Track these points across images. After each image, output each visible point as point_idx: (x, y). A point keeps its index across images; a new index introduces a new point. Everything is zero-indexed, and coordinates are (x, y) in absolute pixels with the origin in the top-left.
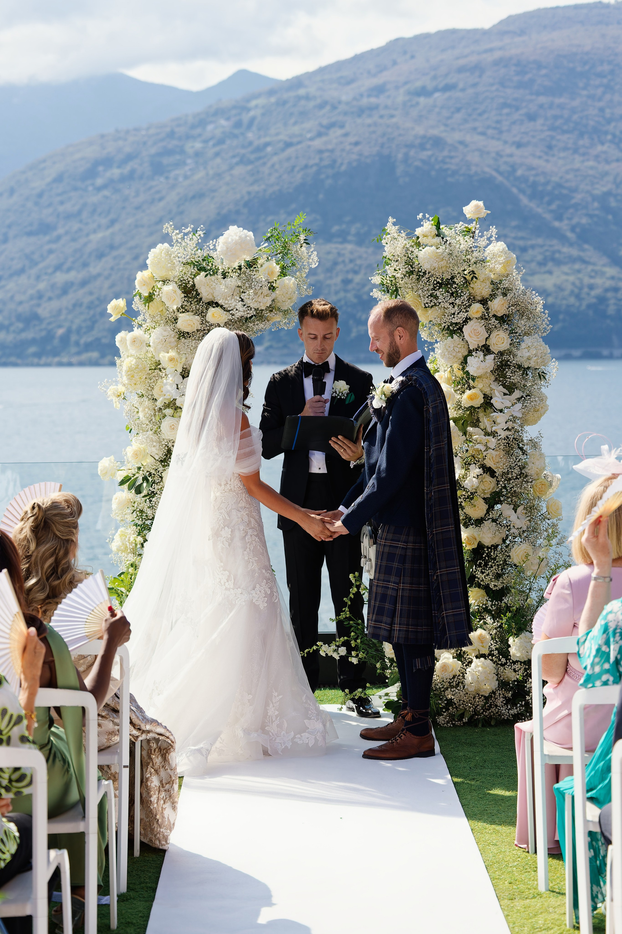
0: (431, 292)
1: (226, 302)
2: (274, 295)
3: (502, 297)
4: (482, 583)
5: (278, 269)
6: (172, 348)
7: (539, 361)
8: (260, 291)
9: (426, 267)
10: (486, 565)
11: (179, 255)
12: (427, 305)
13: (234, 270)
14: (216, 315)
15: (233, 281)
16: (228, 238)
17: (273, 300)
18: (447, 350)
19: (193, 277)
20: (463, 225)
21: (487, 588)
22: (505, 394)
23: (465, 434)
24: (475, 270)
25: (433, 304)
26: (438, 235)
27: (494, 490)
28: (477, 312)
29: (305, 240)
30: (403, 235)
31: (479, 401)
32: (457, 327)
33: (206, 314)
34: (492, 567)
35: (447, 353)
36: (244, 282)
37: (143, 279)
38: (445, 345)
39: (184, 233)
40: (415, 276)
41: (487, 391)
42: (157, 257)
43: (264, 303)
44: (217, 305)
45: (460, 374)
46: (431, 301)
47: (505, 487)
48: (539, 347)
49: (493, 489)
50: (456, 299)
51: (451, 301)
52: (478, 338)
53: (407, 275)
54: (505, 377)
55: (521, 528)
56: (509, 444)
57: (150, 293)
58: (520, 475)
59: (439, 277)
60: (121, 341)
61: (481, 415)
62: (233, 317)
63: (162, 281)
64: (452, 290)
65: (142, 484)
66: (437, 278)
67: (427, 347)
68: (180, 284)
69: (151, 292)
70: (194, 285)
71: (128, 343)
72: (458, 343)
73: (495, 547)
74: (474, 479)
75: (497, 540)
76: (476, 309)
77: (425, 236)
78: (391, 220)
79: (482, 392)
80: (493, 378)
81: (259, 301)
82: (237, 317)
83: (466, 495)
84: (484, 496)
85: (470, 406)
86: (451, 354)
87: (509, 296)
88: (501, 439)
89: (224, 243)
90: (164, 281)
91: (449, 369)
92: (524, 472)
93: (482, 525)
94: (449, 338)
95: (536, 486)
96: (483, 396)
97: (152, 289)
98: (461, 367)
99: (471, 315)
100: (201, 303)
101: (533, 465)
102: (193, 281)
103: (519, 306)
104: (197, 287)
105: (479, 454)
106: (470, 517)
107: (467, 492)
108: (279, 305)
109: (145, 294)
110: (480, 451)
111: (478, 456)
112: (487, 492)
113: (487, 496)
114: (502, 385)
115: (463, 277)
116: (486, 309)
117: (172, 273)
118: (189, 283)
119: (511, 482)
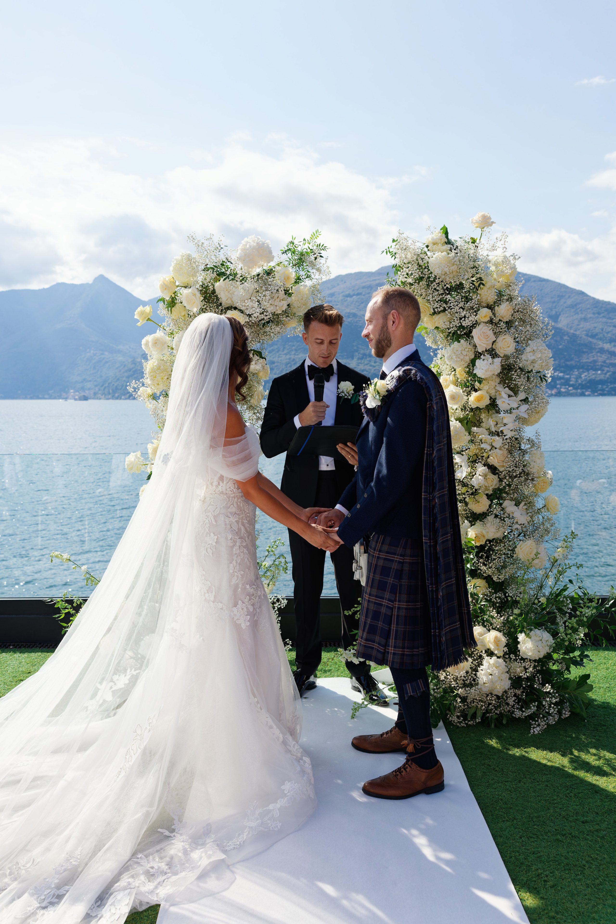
0: (441, 297)
1: (244, 304)
2: (289, 300)
3: (507, 303)
4: (484, 575)
5: (293, 275)
7: (543, 364)
8: (277, 295)
9: (436, 271)
10: (488, 557)
11: (199, 260)
12: (436, 310)
13: (253, 277)
15: (250, 285)
16: (246, 245)
17: (288, 305)
18: (455, 353)
19: (212, 282)
21: (488, 579)
22: (509, 396)
23: (470, 434)
24: (483, 277)
25: (442, 309)
26: (446, 244)
27: (496, 487)
28: (486, 317)
29: (319, 252)
31: (485, 403)
32: (465, 331)
34: (495, 559)
35: (454, 357)
36: (261, 285)
37: (164, 283)
38: (453, 349)
40: (424, 283)
41: (493, 393)
42: (179, 264)
43: (281, 306)
44: (235, 308)
45: (466, 376)
46: (440, 306)
47: (509, 485)
48: (544, 352)
49: (496, 485)
51: (461, 304)
52: (487, 341)
53: (417, 281)
54: (511, 379)
55: (524, 524)
57: (173, 298)
58: (524, 473)
59: (448, 283)
60: (146, 344)
61: (483, 416)
62: (250, 319)
63: (184, 287)
64: (461, 295)
67: (432, 352)
68: (200, 289)
69: (173, 296)
70: (214, 292)
71: (151, 345)
72: (465, 347)
73: (498, 541)
74: (480, 477)
75: (499, 535)
76: (484, 314)
77: (434, 244)
79: (488, 393)
80: (498, 380)
81: (275, 304)
82: (253, 319)
83: (471, 492)
84: (487, 492)
85: (475, 406)
86: (459, 358)
87: (515, 302)
88: (506, 439)
89: (243, 250)
90: (186, 287)
91: (453, 373)
92: (526, 470)
93: (485, 520)
94: (456, 342)
95: (539, 484)
96: (489, 398)
97: (174, 293)
98: (468, 369)
99: (480, 318)
100: (220, 308)
101: (535, 464)
102: (214, 286)
103: (522, 312)
104: (217, 292)
105: (483, 453)
106: (473, 512)
107: (472, 489)
108: (294, 310)
109: (168, 298)
110: (485, 450)
111: (482, 455)
112: (491, 488)
113: (490, 492)
114: (507, 387)
115: (471, 283)
116: (494, 314)
117: (193, 279)
118: (209, 289)
119: (516, 479)
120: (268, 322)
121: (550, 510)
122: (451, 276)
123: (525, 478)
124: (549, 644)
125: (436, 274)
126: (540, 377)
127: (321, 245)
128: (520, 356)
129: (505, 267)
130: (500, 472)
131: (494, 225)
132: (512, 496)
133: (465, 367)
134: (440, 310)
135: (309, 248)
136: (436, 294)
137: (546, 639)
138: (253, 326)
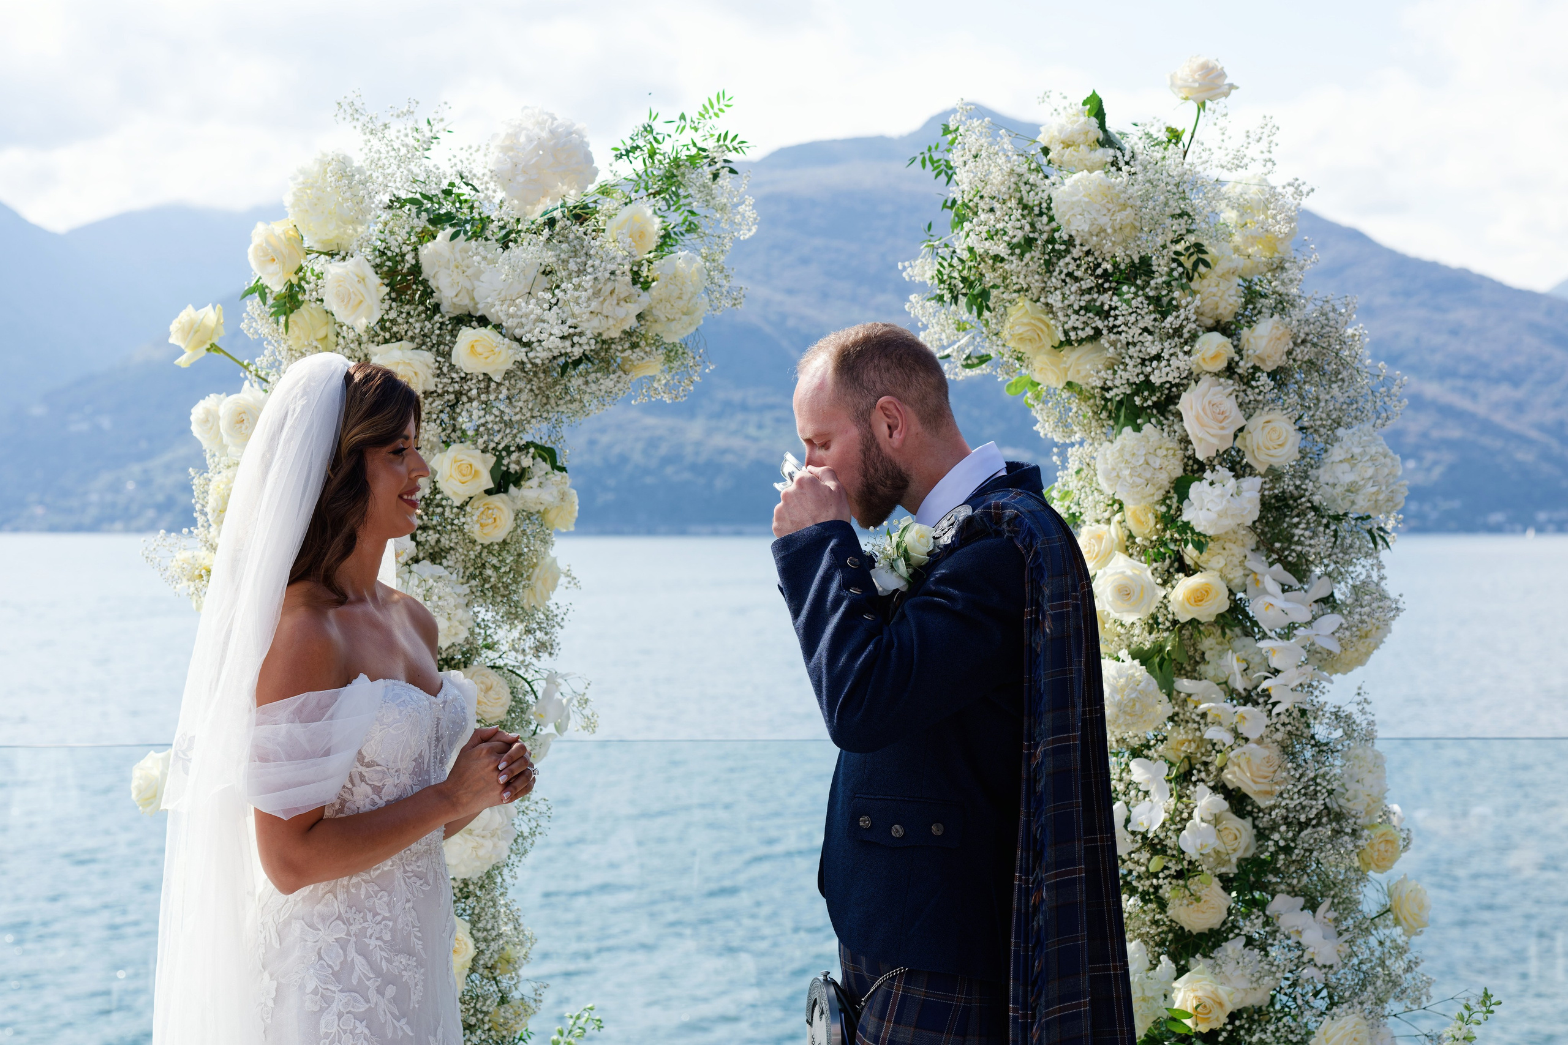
0: (1086, 297)
1: (512, 310)
2: (645, 300)
3: (1273, 318)
5: (653, 226)
8: (609, 286)
9: (1075, 227)
12: (1073, 335)
13: (534, 227)
15: (530, 255)
16: (517, 136)
17: (640, 317)
18: (1127, 462)
19: (413, 241)
22: (1286, 588)
23: (1169, 695)
24: (1205, 243)
25: (1091, 332)
26: (1101, 145)
27: (1249, 855)
28: (1215, 357)
29: (725, 159)
30: (1006, 142)
31: (1215, 606)
32: (1154, 399)
33: (451, 349)
35: (1127, 472)
36: (563, 256)
37: (269, 243)
38: (1122, 449)
41: (1237, 576)
42: (312, 186)
43: (619, 319)
45: (1146, 527)
46: (1084, 323)
47: (1287, 850)
48: (1382, 459)
49: (1246, 849)
51: (1148, 321)
52: (1222, 428)
53: (1018, 251)
54: (1289, 539)
55: (1331, 967)
57: (292, 285)
58: (1327, 815)
59: (1108, 257)
60: (206, 421)
61: (1208, 644)
62: (531, 355)
63: (326, 254)
64: (1146, 294)
66: (1104, 259)
67: (1055, 453)
68: (378, 261)
69: (295, 280)
70: (416, 269)
71: (223, 424)
72: (1155, 443)
74: (1204, 825)
75: (1257, 998)
76: (1211, 349)
77: (1067, 145)
79: (1222, 580)
80: (1251, 540)
81: (605, 313)
82: (540, 355)
83: (1174, 867)
84: (1223, 870)
85: (1188, 618)
86: (1139, 476)
87: (1296, 314)
88: (1279, 714)
89: (505, 149)
90: (332, 255)
91: (1118, 517)
92: (1335, 806)
93: (1217, 953)
94: (1128, 430)
95: (1372, 846)
96: (1227, 593)
97: (296, 273)
98: (1164, 509)
99: (1201, 363)
100: (437, 318)
101: (1359, 786)
102: (417, 254)
103: (1314, 345)
104: (427, 272)
105: (1208, 753)
106: (1182, 928)
107: (1180, 861)
108: (658, 328)
109: (277, 287)
110: (1214, 745)
111: (1204, 759)
112: (1234, 860)
113: (1231, 870)
114: (1279, 560)
115: (1174, 260)
116: (1239, 351)
117: (355, 230)
118: (403, 261)
119: (1305, 832)
120: (577, 363)
121: (1403, 922)
122: (1118, 238)
123: (1333, 830)
125: (1073, 233)
126: (1370, 532)
127: (730, 137)
128: (1311, 472)
129: (1274, 217)
130: (1260, 810)
131: (1233, 92)
132: (1295, 882)
133: (1157, 502)
134: (1082, 334)
135: (695, 145)
136: (1073, 289)
138: (536, 374)
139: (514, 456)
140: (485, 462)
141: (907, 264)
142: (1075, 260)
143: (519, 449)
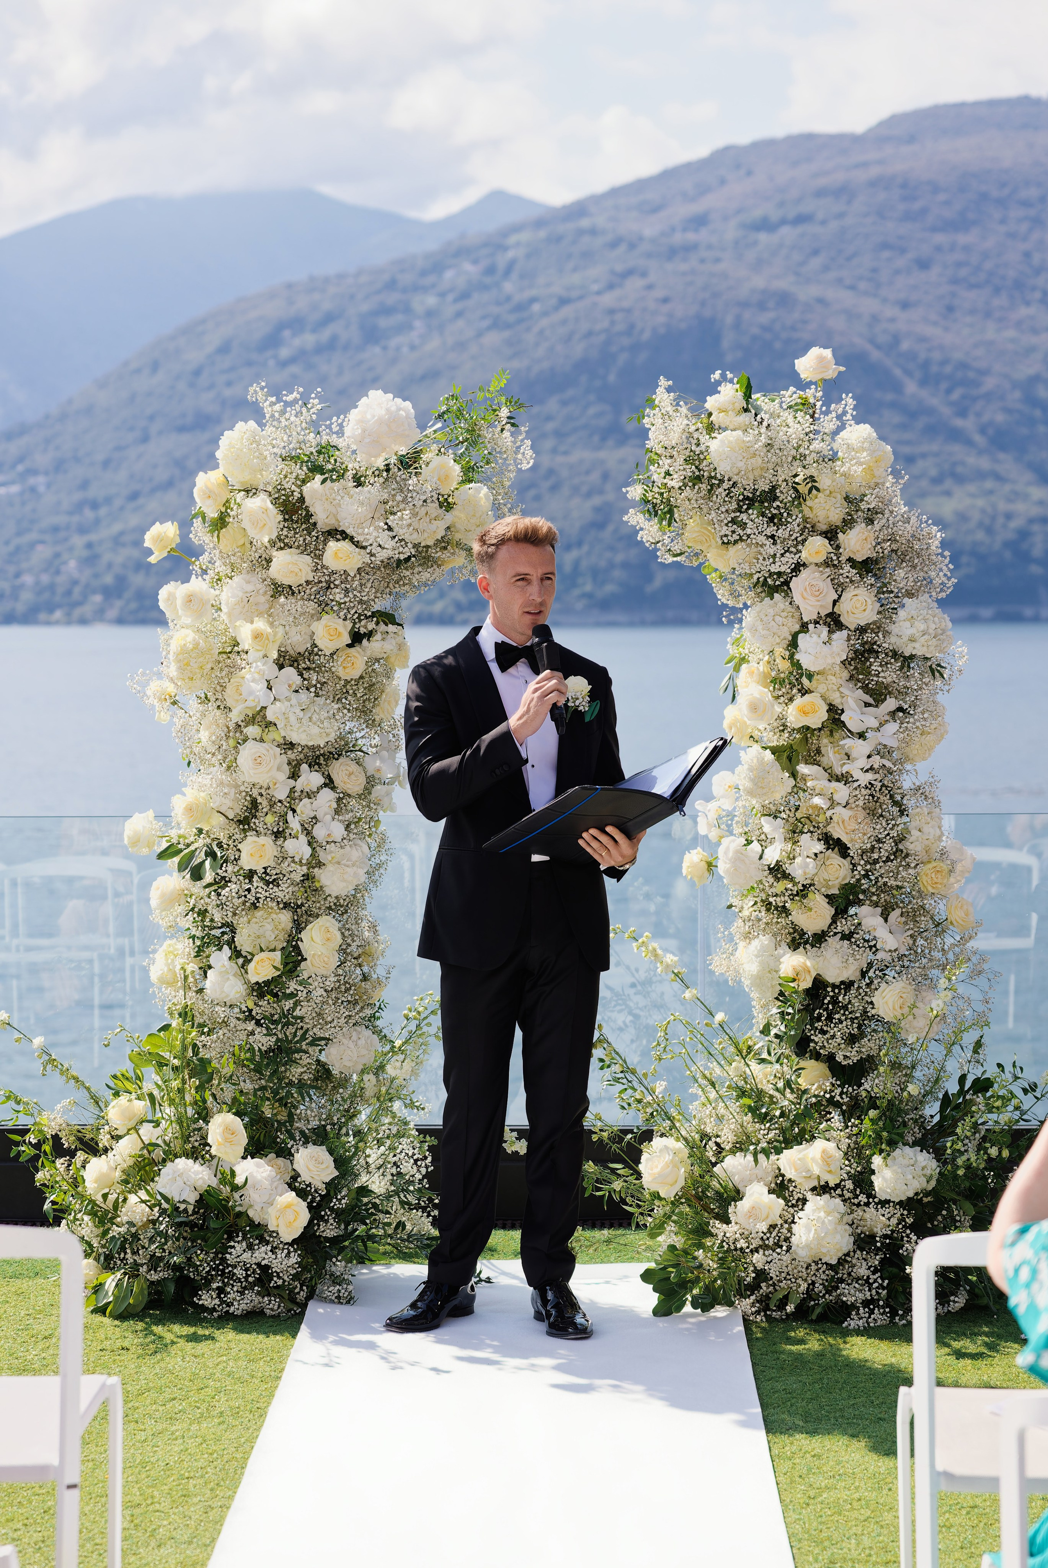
0: (733, 515)
1: (358, 530)
2: (449, 519)
3: (863, 525)
4: (821, 1051)
5: (457, 469)
6: (260, 615)
7: (931, 644)
8: (424, 510)
9: (724, 468)
10: (830, 1018)
11: (274, 442)
12: (726, 540)
13: (377, 473)
14: (340, 555)
15: (373, 492)
16: (364, 413)
17: (447, 528)
18: (763, 621)
19: (299, 483)
20: (795, 393)
21: (830, 1059)
22: (867, 705)
23: (793, 777)
24: (815, 475)
25: (738, 537)
26: (747, 410)
27: (847, 881)
28: (818, 553)
29: (508, 418)
30: (684, 410)
31: (818, 717)
32: (782, 580)
33: (322, 553)
34: (841, 1022)
35: (762, 627)
36: (393, 493)
37: (207, 487)
38: (759, 614)
39: (285, 402)
40: (704, 486)
41: (835, 698)
42: (234, 447)
43: (431, 533)
44: (344, 536)
45: (785, 666)
46: (733, 532)
47: (868, 878)
48: (932, 619)
49: (845, 878)
50: (778, 529)
52: (818, 601)
53: (690, 484)
54: (868, 672)
55: (896, 950)
56: (873, 796)
57: (222, 512)
58: (894, 854)
59: (748, 487)
60: (168, 599)
61: (820, 743)
62: (373, 558)
63: (244, 490)
64: (770, 512)
65: (204, 861)
66: (745, 489)
67: (725, 617)
68: (276, 496)
69: (223, 510)
70: (302, 500)
71: (179, 602)
72: (782, 610)
73: (847, 985)
74: (807, 859)
75: (850, 972)
76: (817, 547)
77: (722, 411)
78: (663, 382)
79: (825, 700)
80: (846, 675)
81: (421, 529)
82: (379, 559)
83: (793, 888)
84: (829, 891)
85: (802, 725)
86: (769, 629)
87: (878, 523)
88: (859, 788)
89: (357, 422)
90: (247, 492)
92: (904, 848)
93: (821, 945)
94: (767, 599)
95: (925, 874)
96: (826, 708)
97: (224, 505)
98: (788, 654)
99: (806, 558)
100: (315, 532)
101: (920, 835)
102: (301, 491)
104: (308, 502)
105: (818, 815)
106: (801, 929)
107: (796, 884)
108: (457, 537)
109: (213, 514)
110: (821, 809)
111: (817, 818)
112: (833, 884)
113: (834, 892)
114: (862, 688)
115: (793, 487)
116: (835, 548)
117: (262, 476)
118: (293, 495)
119: (878, 866)
120: (407, 559)
123: (898, 863)
124: (928, 1172)
125: (723, 473)
128: (886, 628)
132: (874, 898)
133: (780, 648)
134: (732, 539)
136: (723, 510)
137: (923, 1164)
138: (379, 569)
139: (363, 623)
140: (345, 626)
141: (628, 489)
142: (725, 490)
143: (367, 617)
